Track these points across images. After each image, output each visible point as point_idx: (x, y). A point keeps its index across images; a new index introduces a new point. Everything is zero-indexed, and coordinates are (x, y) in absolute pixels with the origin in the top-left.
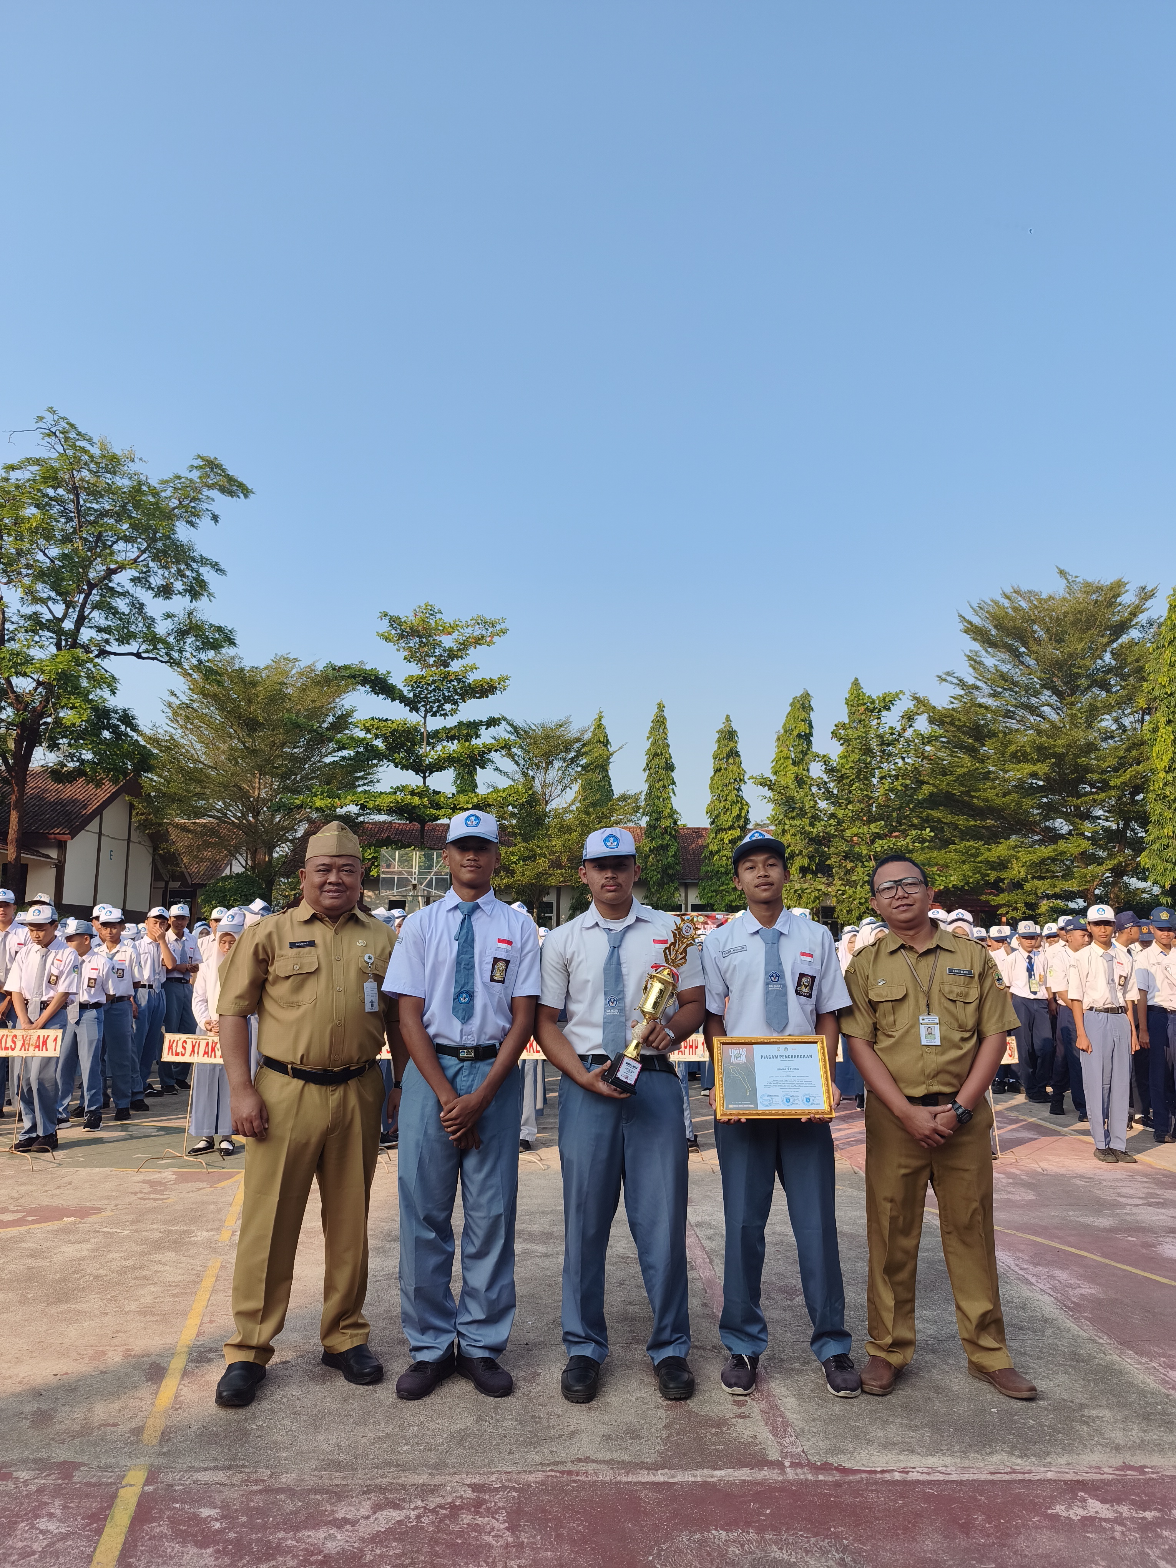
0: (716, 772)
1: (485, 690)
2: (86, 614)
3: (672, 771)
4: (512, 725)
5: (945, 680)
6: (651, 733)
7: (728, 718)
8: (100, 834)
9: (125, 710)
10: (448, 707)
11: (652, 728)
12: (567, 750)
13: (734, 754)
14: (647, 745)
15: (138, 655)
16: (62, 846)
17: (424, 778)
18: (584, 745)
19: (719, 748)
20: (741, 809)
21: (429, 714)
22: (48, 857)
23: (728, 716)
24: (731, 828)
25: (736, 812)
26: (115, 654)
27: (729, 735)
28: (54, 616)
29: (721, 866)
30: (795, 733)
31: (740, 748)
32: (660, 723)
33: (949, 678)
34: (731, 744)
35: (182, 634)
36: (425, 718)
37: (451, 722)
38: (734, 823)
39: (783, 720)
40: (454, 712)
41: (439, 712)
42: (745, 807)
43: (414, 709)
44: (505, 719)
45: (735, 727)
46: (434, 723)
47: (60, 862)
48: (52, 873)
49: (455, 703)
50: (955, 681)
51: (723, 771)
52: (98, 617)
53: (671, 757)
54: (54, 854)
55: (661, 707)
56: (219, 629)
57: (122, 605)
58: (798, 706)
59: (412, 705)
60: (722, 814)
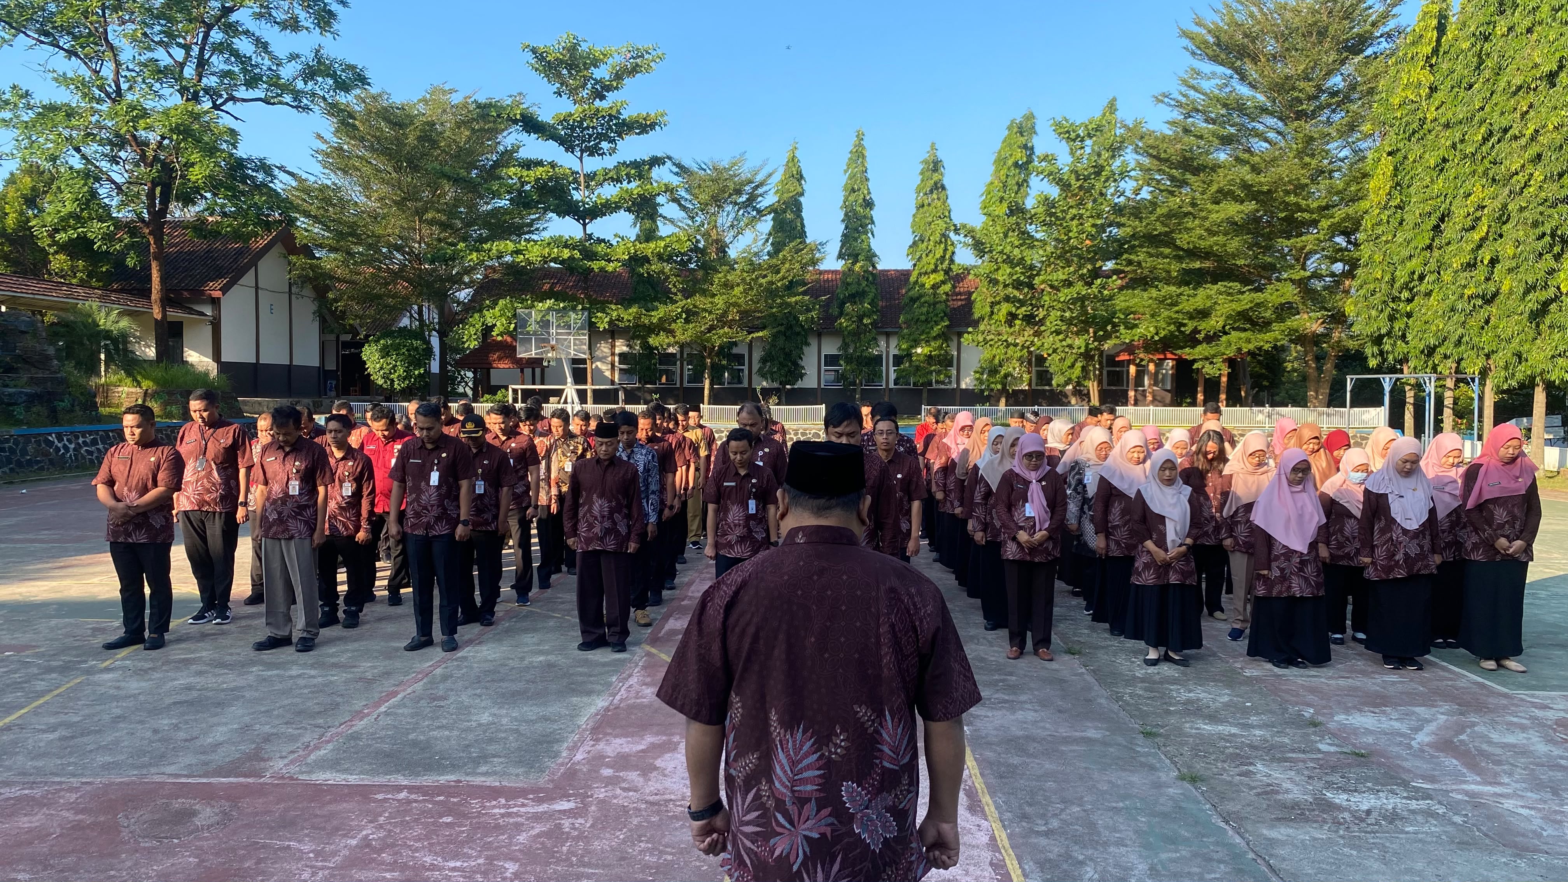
0: (918, 209)
1: (644, 126)
2: (206, 57)
3: (871, 209)
4: (679, 165)
5: (1162, 102)
6: (848, 165)
7: (933, 146)
8: (257, 288)
9: (260, 160)
10: (605, 145)
11: (850, 159)
12: (739, 192)
13: (939, 187)
14: (844, 179)
15: (266, 101)
16: (215, 302)
17: (584, 225)
18: (757, 187)
19: (922, 181)
20: (946, 250)
21: (585, 154)
22: (202, 314)
23: (933, 144)
24: (935, 271)
25: (939, 253)
26: (244, 100)
27: (936, 166)
28: (176, 61)
29: (922, 314)
30: (1010, 162)
31: (946, 182)
32: (858, 155)
33: (1166, 100)
34: (936, 177)
35: (310, 74)
36: (581, 159)
37: (609, 162)
38: (936, 267)
39: (999, 146)
40: (613, 151)
41: (594, 151)
42: (950, 248)
43: (570, 149)
44: (669, 158)
45: (941, 155)
46: (592, 164)
47: (215, 319)
48: (208, 330)
49: (612, 141)
50: (1173, 103)
51: (926, 207)
52: (218, 62)
53: (869, 193)
54: (208, 311)
55: (860, 137)
56: (352, 68)
57: (244, 46)
58: (1015, 130)
59: (567, 144)
60: (924, 256)
